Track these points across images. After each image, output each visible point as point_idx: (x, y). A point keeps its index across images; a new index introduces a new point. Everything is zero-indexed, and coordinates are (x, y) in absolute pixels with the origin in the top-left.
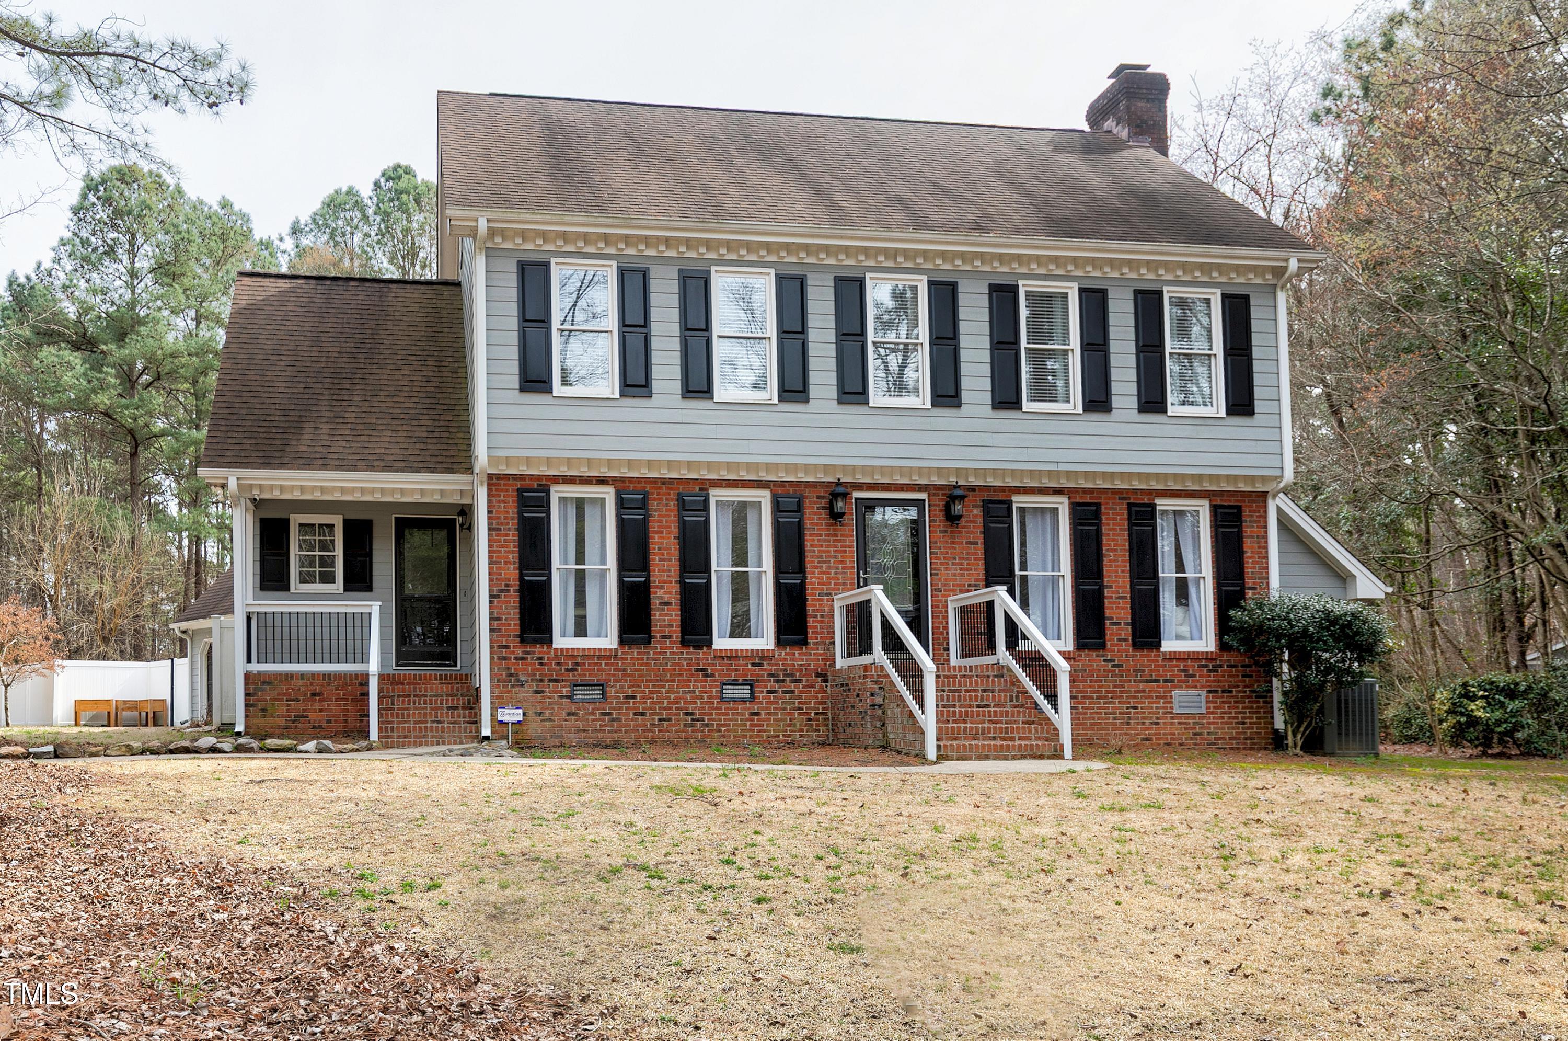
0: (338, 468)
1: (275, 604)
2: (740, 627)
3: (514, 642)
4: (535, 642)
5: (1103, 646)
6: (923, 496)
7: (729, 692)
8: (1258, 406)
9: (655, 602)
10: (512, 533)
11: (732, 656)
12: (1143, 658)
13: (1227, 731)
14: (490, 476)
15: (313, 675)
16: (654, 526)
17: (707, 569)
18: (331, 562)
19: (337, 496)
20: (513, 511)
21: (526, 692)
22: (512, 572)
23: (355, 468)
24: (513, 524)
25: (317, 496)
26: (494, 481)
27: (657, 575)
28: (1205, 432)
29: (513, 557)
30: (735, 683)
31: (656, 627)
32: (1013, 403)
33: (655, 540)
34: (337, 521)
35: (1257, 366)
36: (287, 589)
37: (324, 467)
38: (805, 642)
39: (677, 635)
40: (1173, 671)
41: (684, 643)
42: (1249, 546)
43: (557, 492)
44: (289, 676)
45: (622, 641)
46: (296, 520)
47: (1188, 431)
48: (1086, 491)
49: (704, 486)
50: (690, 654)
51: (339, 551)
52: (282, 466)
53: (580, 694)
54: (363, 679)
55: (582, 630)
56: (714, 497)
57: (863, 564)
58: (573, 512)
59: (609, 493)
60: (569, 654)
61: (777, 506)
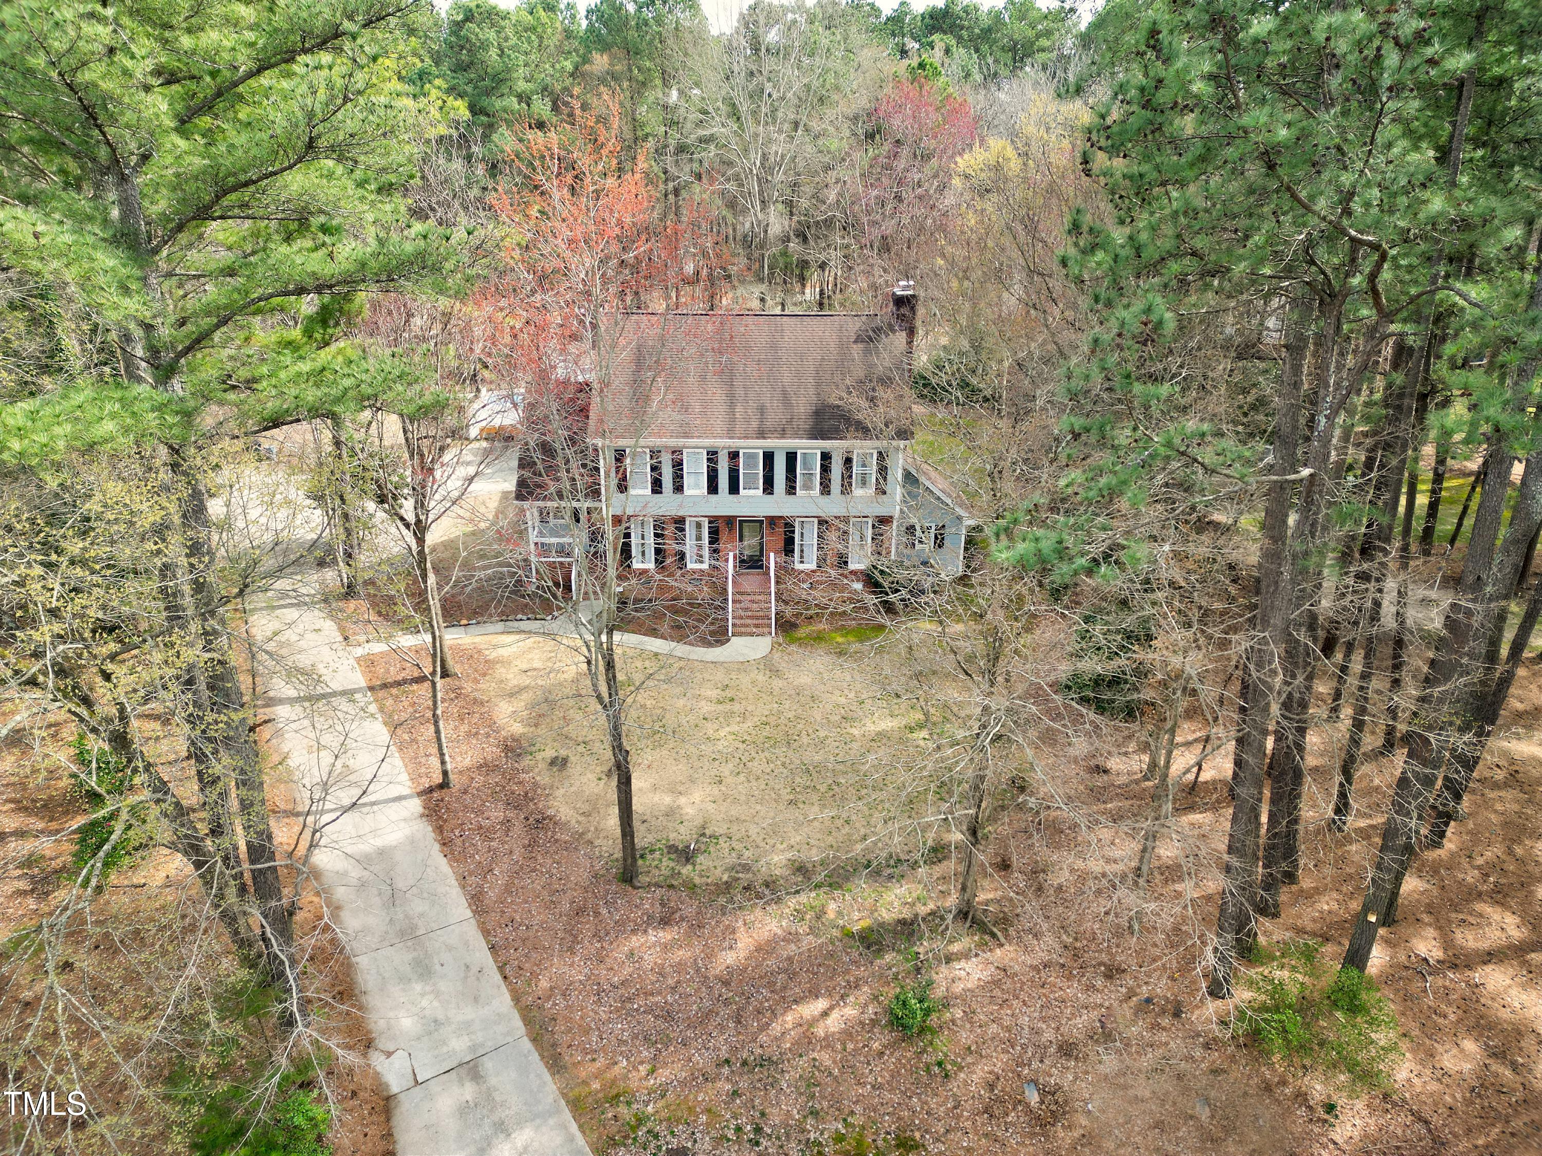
2: (699, 560)
4: (626, 566)
5: (826, 567)
6: (763, 518)
7: (693, 582)
8: (888, 493)
9: (667, 554)
11: (693, 571)
12: (841, 571)
15: (556, 562)
16: (666, 530)
27: (667, 546)
30: (694, 579)
31: (667, 562)
33: (667, 535)
40: (853, 576)
41: (677, 567)
43: (633, 519)
44: (550, 562)
45: (656, 566)
48: (823, 517)
49: (684, 517)
50: (679, 570)
53: (642, 583)
55: (644, 560)
56: (688, 520)
57: (741, 540)
58: (640, 525)
59: (651, 519)
60: (638, 570)
61: (710, 523)
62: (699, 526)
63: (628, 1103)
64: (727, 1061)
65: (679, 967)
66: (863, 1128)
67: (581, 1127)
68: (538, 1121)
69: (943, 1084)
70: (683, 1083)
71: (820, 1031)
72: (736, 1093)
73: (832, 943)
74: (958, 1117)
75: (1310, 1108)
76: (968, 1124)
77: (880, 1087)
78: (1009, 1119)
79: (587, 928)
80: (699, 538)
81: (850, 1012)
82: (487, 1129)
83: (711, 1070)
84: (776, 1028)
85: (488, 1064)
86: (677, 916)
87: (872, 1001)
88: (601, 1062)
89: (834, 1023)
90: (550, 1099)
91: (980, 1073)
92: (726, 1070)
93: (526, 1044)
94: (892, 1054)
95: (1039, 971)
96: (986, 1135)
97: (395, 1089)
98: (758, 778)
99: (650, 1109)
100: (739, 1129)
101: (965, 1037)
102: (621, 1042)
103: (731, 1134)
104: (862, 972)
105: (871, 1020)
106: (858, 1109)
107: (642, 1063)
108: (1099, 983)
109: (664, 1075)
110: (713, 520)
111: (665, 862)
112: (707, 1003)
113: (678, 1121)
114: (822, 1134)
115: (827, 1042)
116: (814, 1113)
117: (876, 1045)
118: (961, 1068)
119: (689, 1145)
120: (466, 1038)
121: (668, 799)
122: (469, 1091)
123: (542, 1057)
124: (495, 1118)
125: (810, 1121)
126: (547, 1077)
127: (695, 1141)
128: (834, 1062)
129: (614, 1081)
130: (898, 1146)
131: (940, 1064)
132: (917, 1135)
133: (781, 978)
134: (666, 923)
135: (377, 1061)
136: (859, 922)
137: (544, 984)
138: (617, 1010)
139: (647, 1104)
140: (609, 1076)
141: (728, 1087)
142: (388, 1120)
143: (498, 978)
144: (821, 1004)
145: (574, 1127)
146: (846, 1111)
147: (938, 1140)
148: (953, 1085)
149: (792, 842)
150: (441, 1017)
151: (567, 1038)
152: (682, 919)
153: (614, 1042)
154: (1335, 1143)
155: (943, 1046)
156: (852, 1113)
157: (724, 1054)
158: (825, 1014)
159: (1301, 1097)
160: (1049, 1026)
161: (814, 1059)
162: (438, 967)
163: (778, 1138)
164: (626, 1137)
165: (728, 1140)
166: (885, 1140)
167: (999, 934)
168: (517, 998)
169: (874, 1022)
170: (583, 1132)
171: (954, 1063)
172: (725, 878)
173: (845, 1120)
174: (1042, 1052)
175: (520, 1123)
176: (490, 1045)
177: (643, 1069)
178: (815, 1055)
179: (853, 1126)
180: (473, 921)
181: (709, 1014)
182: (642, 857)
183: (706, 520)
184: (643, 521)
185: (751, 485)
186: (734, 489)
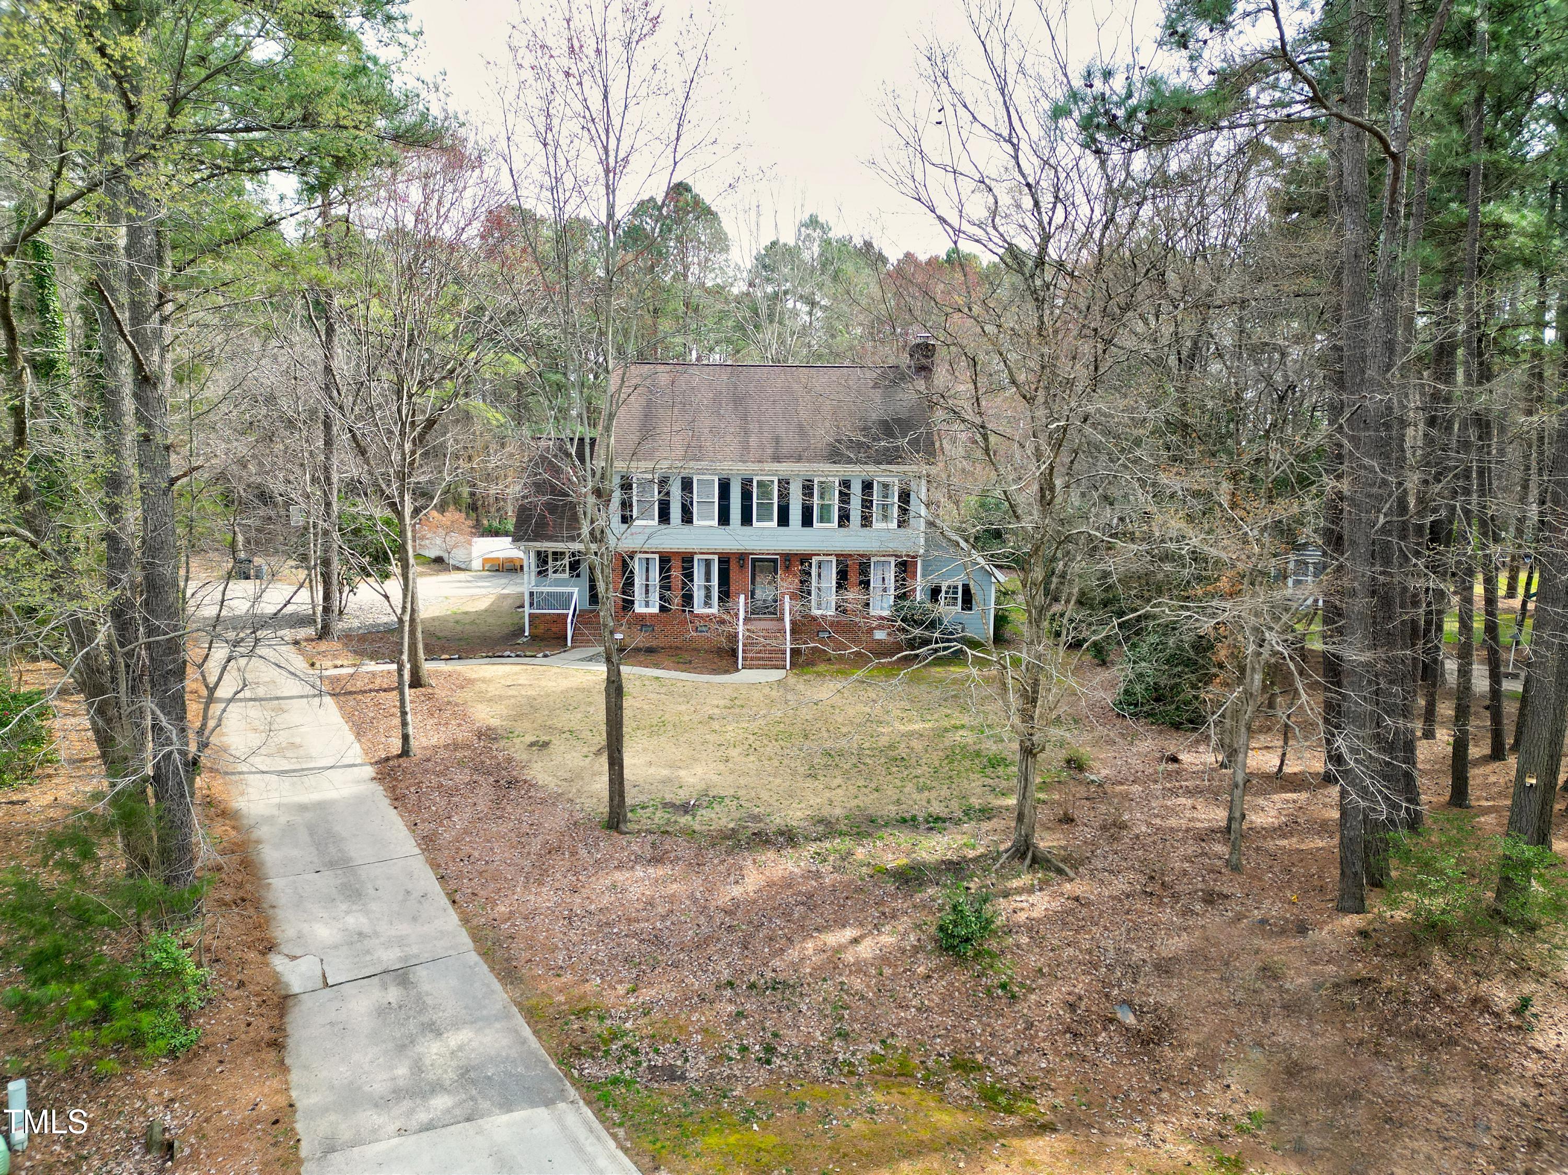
1: (544, 589)
2: (707, 604)
3: (620, 610)
4: (627, 610)
6: (778, 557)
7: (700, 629)
10: (620, 572)
11: (701, 615)
12: (863, 618)
13: (895, 646)
15: (553, 615)
16: (673, 568)
20: (620, 564)
21: (624, 628)
22: (620, 586)
23: (568, 541)
24: (621, 568)
27: (673, 586)
28: (887, 534)
29: (620, 580)
30: (702, 626)
31: (672, 606)
32: (811, 524)
33: (674, 572)
37: (557, 540)
38: (728, 611)
39: (680, 609)
40: (875, 623)
41: (683, 611)
43: (637, 557)
44: (545, 614)
45: (660, 611)
47: (881, 534)
48: (842, 554)
49: (693, 554)
50: (685, 615)
52: (541, 540)
53: (644, 628)
54: (565, 615)
55: (647, 605)
56: (696, 557)
57: (753, 583)
58: (644, 562)
59: (657, 556)
60: (640, 615)
61: (720, 561)
62: (708, 563)
63: (601, 1018)
64: (730, 984)
65: (672, 899)
66: (908, 1050)
67: (536, 1033)
68: (480, 1024)
69: (1010, 1005)
70: (673, 1004)
71: (849, 957)
72: (740, 1015)
73: (862, 879)
74: (1032, 1038)
75: (1497, 1015)
76: (1046, 1045)
77: (928, 1009)
78: (1100, 1039)
79: (561, 863)
80: (708, 578)
81: (887, 939)
82: (412, 1026)
83: (711, 993)
84: (793, 954)
85: (421, 974)
86: (672, 855)
87: (914, 929)
88: (568, 978)
89: (866, 950)
90: (499, 1006)
91: (1056, 994)
92: (728, 993)
93: (474, 957)
94: (941, 978)
95: (1120, 900)
96: (1070, 1055)
97: (296, 988)
98: (770, 759)
99: (629, 1025)
100: (744, 1049)
101: (1034, 960)
102: (593, 961)
103: (734, 1054)
104: (899, 904)
105: (913, 946)
106: (900, 1031)
107: (621, 982)
108: (1198, 907)
109: (647, 994)
110: (725, 560)
111: (659, 814)
112: (705, 930)
113: (665, 1039)
114: (854, 1054)
115: (859, 968)
116: (843, 1035)
117: (921, 970)
118: (1032, 990)
119: (679, 1063)
120: (398, 950)
121: (665, 772)
122: (393, 994)
123: (492, 969)
124: (425, 1019)
125: (837, 1044)
126: (497, 985)
127: (686, 1060)
128: (868, 986)
129: (582, 997)
130: (954, 1068)
131: (1003, 986)
132: (980, 1058)
133: (798, 911)
134: (658, 861)
135: (278, 962)
136: (893, 861)
137: (502, 909)
138: (592, 933)
139: (625, 1020)
140: (576, 992)
141: (731, 1008)
142: (282, 1016)
143: (445, 902)
144: (849, 933)
145: (527, 1032)
146: (885, 1034)
147: (1008, 1062)
148: (1022, 1007)
149: (811, 802)
150: (366, 929)
151: (525, 955)
152: (678, 858)
153: (585, 959)
154: (1538, 1052)
155: (1005, 969)
156: (893, 1035)
157: (726, 975)
158: (855, 941)
159: (1481, 1004)
160: (1139, 946)
161: (842, 983)
162: (371, 891)
163: (796, 1058)
164: (596, 1048)
165: (731, 1059)
166: (936, 1062)
167: (1067, 869)
168: (465, 921)
169: (916, 950)
170: (539, 1038)
171: (1022, 985)
172: (731, 825)
173: (883, 1042)
174: (1135, 971)
175: (456, 1024)
176: (426, 956)
177: (621, 989)
178: (844, 979)
179: (895, 1048)
180: (421, 857)
181: (707, 941)
182: (631, 811)
183: (716, 557)
184: (648, 559)
185: (765, 516)
186: (747, 520)
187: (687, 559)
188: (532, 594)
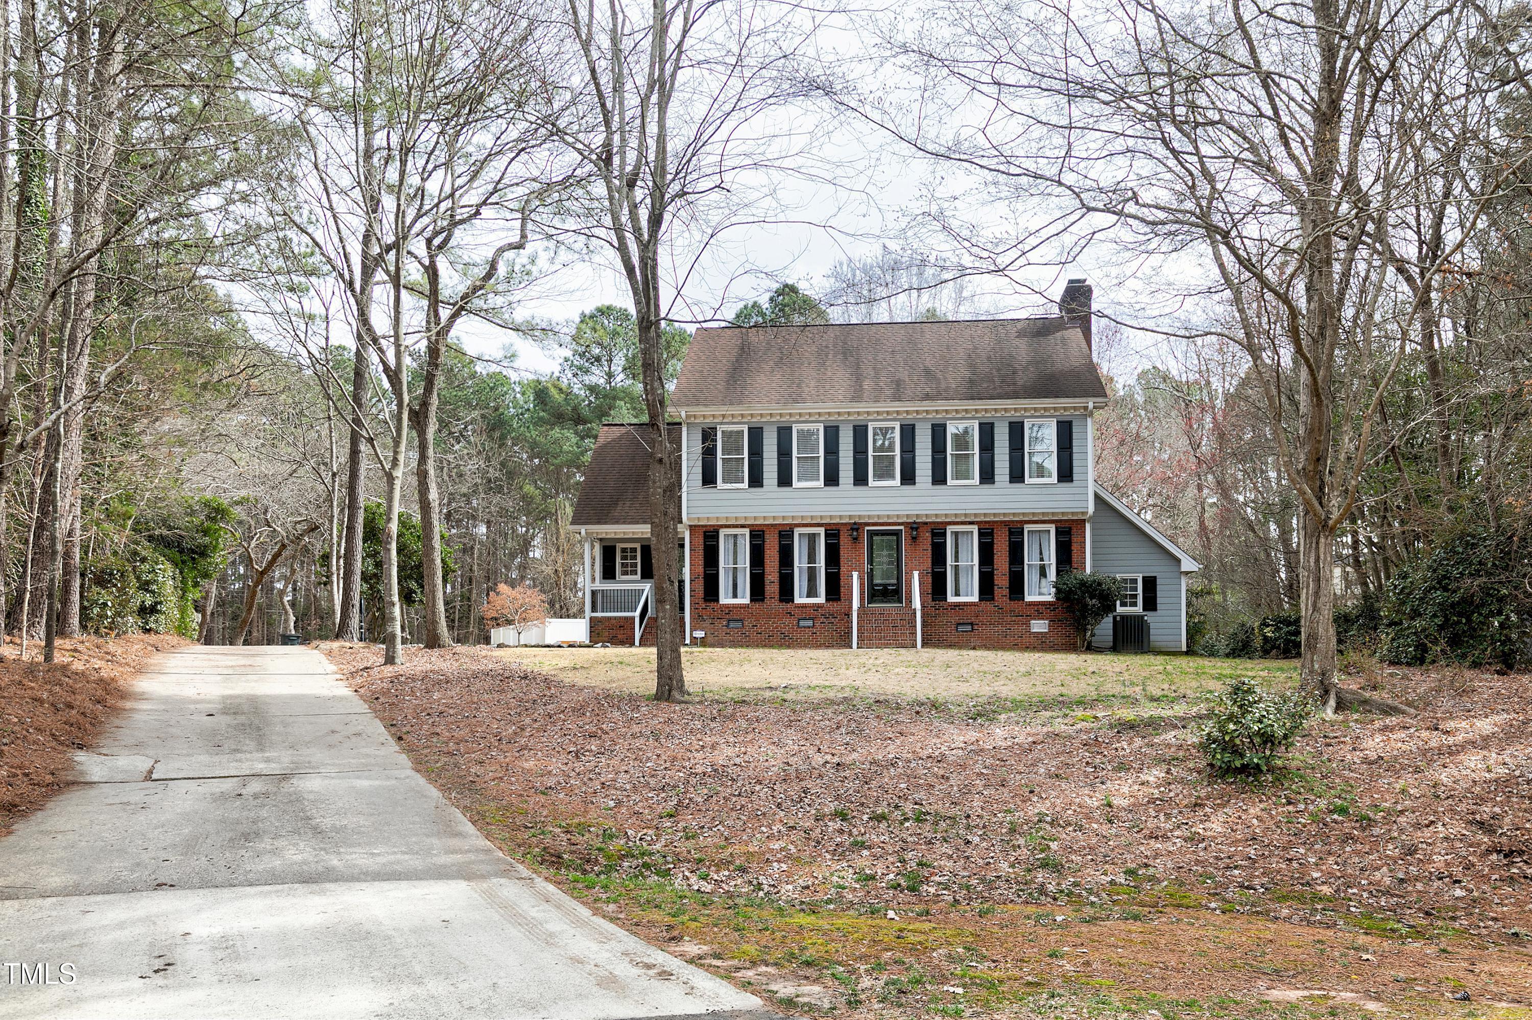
0: (630, 523)
1: (609, 586)
2: (812, 592)
3: (701, 602)
4: (710, 601)
5: (993, 599)
6: (902, 527)
7: (802, 623)
8: (1075, 477)
9: (767, 582)
10: (701, 552)
11: (804, 606)
12: (1015, 605)
13: (1060, 641)
14: (690, 526)
15: (620, 618)
16: (767, 546)
17: (792, 565)
18: (635, 565)
19: (639, 536)
20: (701, 541)
21: (707, 624)
22: (701, 569)
23: (637, 523)
24: (701, 547)
25: (630, 536)
26: (692, 528)
27: (768, 569)
28: (1044, 491)
29: (701, 562)
30: (805, 619)
31: (767, 594)
32: (943, 481)
33: (768, 553)
34: (638, 546)
35: (1075, 456)
36: (614, 578)
37: (624, 523)
38: (839, 599)
39: (777, 597)
40: (1032, 611)
41: (781, 601)
42: (1075, 547)
43: (723, 533)
44: (610, 618)
45: (751, 600)
46: (619, 546)
47: (1037, 491)
48: (986, 522)
49: (792, 527)
50: (783, 605)
51: (639, 560)
52: (605, 523)
53: (732, 625)
54: (633, 618)
55: (735, 596)
56: (797, 531)
57: (871, 562)
58: (731, 541)
59: (747, 531)
60: (727, 606)
61: (827, 535)
62: (812, 538)
64: (840, 815)
66: (1180, 882)
72: (858, 845)
80: (812, 558)
92: (837, 824)
97: (95, 777)
100: (866, 879)
106: (1159, 863)
110: (833, 533)
114: (1076, 885)
116: (1052, 866)
125: (1042, 876)
132: (1325, 890)
139: (652, 843)
146: (1131, 865)
156: (1146, 866)
164: (591, 861)
166: (1240, 894)
173: (1130, 873)
179: (1154, 879)
183: (821, 531)
184: (735, 536)
185: (884, 472)
186: (860, 479)
187: (785, 534)
188: (594, 593)
